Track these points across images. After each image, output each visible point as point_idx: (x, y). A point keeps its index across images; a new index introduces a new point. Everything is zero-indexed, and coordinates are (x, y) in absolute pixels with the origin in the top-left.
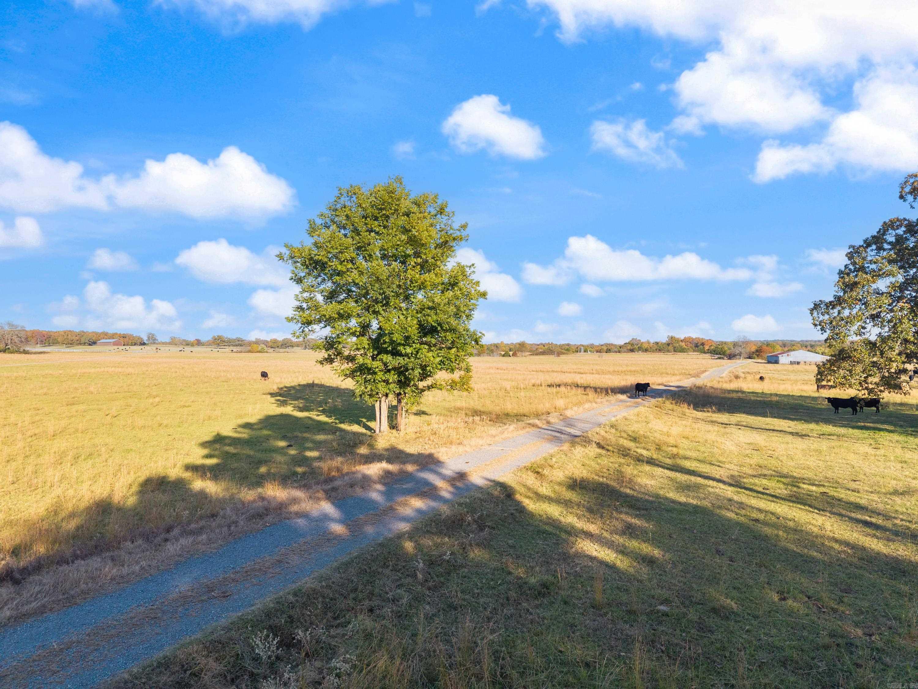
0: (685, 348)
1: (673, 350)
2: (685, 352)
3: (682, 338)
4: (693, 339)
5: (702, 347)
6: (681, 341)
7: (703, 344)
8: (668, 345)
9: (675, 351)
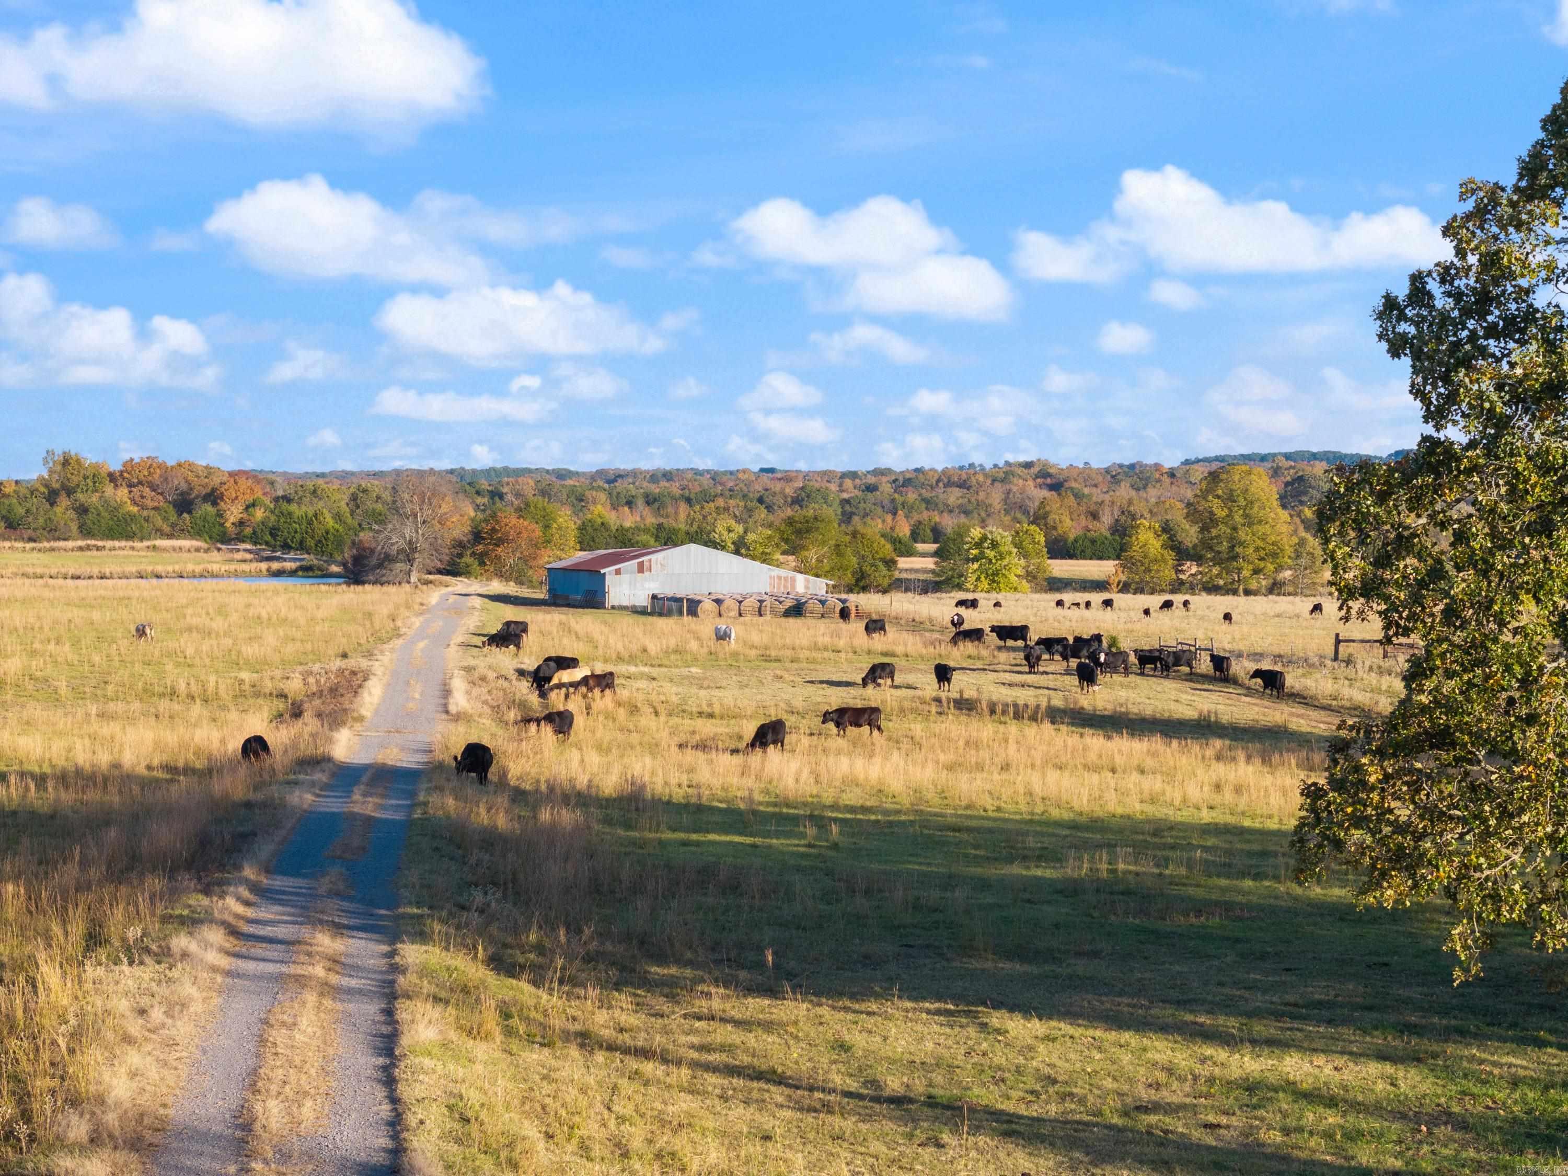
0: (133, 517)
1: (74, 527)
2: (130, 537)
3: (115, 466)
4: (166, 472)
5: (209, 508)
6: (112, 477)
7: (213, 497)
8: (52, 497)
9: (86, 532)
